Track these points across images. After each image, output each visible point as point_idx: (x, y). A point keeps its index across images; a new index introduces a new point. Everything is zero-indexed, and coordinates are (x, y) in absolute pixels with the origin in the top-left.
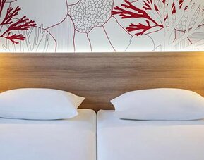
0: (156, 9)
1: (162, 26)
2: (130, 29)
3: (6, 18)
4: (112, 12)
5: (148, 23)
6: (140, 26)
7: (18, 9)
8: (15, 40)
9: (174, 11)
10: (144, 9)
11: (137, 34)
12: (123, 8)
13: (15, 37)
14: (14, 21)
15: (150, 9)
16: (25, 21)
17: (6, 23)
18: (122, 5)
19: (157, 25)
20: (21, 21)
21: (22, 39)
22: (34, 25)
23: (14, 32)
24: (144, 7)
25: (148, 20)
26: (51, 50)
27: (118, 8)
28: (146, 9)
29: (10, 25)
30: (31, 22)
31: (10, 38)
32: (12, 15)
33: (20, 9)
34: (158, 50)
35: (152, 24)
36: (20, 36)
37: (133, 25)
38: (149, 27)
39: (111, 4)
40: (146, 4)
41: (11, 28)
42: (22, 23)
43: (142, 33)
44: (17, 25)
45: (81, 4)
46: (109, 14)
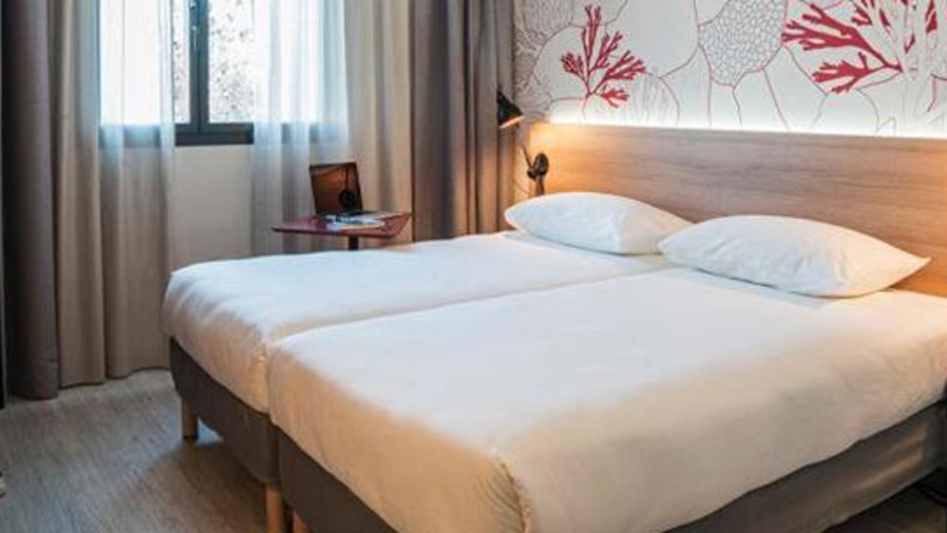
0: (885, 22)
1: (898, 68)
2: (821, 77)
3: (601, 55)
4: (784, 34)
5: (863, 58)
6: (845, 69)
7: (618, 37)
8: (614, 100)
9: (932, 26)
10: (854, 25)
11: (838, 90)
12: (807, 24)
13: (612, 94)
14: (612, 61)
15: (870, 23)
16: (629, 60)
17: (601, 67)
18: (806, 17)
19: (887, 65)
20: (623, 61)
21: (624, 98)
22: (642, 70)
23: (613, 84)
24: (854, 20)
25: (864, 52)
26: (669, 122)
27: (795, 25)
28: (860, 23)
29: (606, 70)
30: (639, 62)
31: (606, 96)
32: (609, 50)
33: (620, 37)
34: (887, 132)
35: (873, 62)
36: (622, 91)
37: (828, 66)
38: (866, 71)
39: (782, 15)
40: (860, 11)
41: (607, 77)
42: (624, 67)
43: (848, 87)
44: (618, 70)
45: (722, 21)
46: (776, 41)
